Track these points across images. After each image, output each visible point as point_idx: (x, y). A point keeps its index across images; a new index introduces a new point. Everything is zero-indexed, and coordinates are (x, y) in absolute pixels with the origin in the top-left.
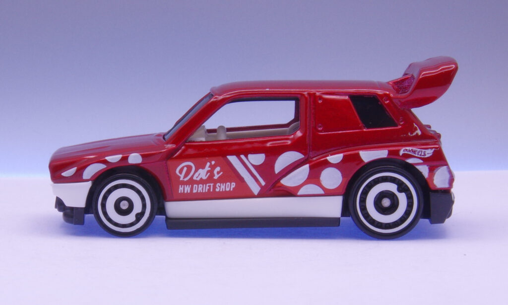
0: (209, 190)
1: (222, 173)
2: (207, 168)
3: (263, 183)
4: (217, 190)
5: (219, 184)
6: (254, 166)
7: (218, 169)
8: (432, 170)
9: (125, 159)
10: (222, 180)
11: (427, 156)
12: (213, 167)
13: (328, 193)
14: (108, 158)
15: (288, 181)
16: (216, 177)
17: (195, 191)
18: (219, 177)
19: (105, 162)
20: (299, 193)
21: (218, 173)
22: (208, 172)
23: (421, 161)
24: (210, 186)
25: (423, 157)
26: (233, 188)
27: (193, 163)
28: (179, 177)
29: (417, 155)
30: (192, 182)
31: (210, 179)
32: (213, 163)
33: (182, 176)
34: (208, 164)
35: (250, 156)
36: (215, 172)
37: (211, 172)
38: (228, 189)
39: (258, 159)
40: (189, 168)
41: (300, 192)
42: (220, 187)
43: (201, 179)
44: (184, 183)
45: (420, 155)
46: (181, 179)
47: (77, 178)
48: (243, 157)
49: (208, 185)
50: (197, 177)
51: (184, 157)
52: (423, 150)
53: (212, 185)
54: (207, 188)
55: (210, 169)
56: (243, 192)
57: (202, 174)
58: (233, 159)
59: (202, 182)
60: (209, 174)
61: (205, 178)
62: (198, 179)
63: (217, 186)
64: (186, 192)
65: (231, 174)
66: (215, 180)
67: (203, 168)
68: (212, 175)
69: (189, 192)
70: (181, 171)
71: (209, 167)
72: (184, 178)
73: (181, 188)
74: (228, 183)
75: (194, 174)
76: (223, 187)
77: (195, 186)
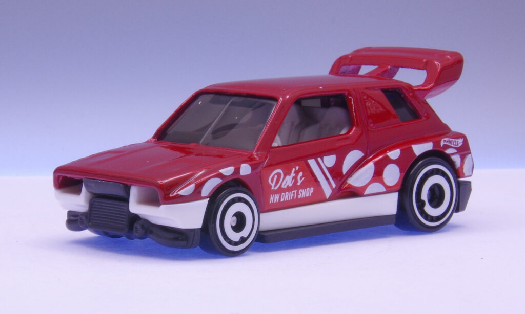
0: (293, 197)
1: (303, 178)
2: (293, 175)
3: (334, 185)
4: (299, 197)
5: (301, 190)
6: (328, 168)
7: (301, 174)
8: (463, 158)
9: (237, 170)
10: (304, 186)
11: (460, 145)
12: (297, 173)
13: (389, 190)
14: (221, 171)
15: (356, 181)
16: (299, 184)
17: (282, 200)
18: (302, 183)
19: (220, 176)
20: (365, 193)
21: (301, 178)
22: (294, 178)
23: (455, 151)
24: (294, 193)
25: (456, 146)
26: (312, 194)
27: (282, 170)
28: (271, 186)
29: (452, 146)
30: (281, 191)
31: (295, 187)
32: (297, 168)
33: (273, 185)
34: (294, 170)
35: (325, 158)
36: (299, 178)
37: (295, 178)
38: (307, 195)
39: (330, 161)
40: (279, 175)
41: (367, 192)
42: (302, 193)
43: (288, 186)
44: (275, 192)
45: (455, 145)
46: (272, 188)
47: (196, 196)
48: (319, 159)
49: (293, 192)
50: (285, 185)
51: (272, 166)
52: (457, 140)
53: (296, 191)
54: (292, 195)
55: (294, 175)
56: (318, 198)
57: (288, 181)
58: (312, 162)
59: (289, 189)
60: (294, 180)
61: (290, 185)
62: (285, 187)
63: (300, 193)
64: (275, 202)
65: (311, 179)
66: (298, 186)
67: (289, 174)
68: (296, 181)
69: (278, 201)
70: (272, 181)
71: (294, 173)
72: (275, 186)
73: (272, 198)
74: (308, 189)
75: (282, 182)
76: (304, 193)
77: (283, 194)
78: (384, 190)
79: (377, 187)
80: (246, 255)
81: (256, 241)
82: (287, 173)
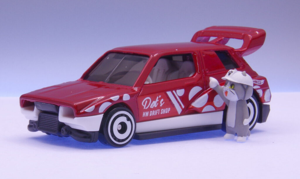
0: (158, 113)
1: (164, 102)
2: (157, 100)
3: (183, 107)
4: (161, 113)
5: (162, 110)
6: (179, 97)
7: (162, 100)
8: (264, 91)
9: (121, 98)
10: (164, 107)
11: (262, 84)
12: (160, 99)
13: (217, 110)
14: (112, 98)
15: (197, 104)
16: (161, 106)
17: (150, 115)
18: (163, 105)
19: (111, 101)
20: (203, 111)
21: (162, 102)
22: (158, 102)
23: (259, 87)
24: (158, 111)
25: (260, 84)
26: (169, 111)
27: (150, 97)
28: (143, 107)
29: (257, 84)
30: (149, 110)
31: (158, 107)
32: (160, 96)
33: (145, 106)
34: (158, 97)
35: (178, 91)
36: (161, 102)
37: (159, 102)
38: (166, 112)
39: (180, 92)
40: (148, 100)
42: (163, 111)
43: (154, 107)
44: (146, 111)
45: (259, 84)
46: (144, 108)
47: (95, 112)
48: (174, 91)
49: (157, 110)
50: (152, 106)
51: (144, 95)
53: (159, 110)
54: (157, 112)
55: (158, 100)
56: (173, 114)
57: (154, 104)
58: (169, 93)
59: (155, 109)
60: (158, 103)
61: (156, 106)
62: (153, 107)
63: (162, 111)
64: (146, 116)
65: (168, 103)
66: (161, 107)
67: (155, 100)
68: (159, 104)
69: (148, 116)
70: (144, 104)
71: (158, 99)
72: (146, 107)
73: (144, 114)
74: (167, 109)
75: (151, 104)
76: (164, 111)
77: (151, 111)
78: (214, 109)
79: (209, 108)
80: (127, 147)
81: (133, 139)
82: (154, 99)
